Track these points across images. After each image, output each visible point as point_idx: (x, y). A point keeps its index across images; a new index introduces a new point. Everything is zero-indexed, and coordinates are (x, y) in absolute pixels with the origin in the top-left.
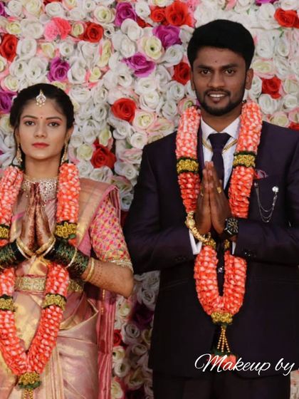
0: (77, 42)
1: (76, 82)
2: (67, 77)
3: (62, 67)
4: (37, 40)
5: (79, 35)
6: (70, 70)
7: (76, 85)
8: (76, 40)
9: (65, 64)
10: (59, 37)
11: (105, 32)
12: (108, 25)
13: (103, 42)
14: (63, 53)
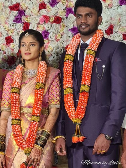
0: (52, 24)
1: (52, 40)
2: (48, 38)
3: (46, 34)
4: (37, 24)
5: (53, 21)
6: (49, 35)
7: (52, 41)
8: (51, 23)
9: (48, 33)
10: (45, 22)
11: (62, 19)
12: (63, 17)
13: (62, 24)
14: (47, 28)
